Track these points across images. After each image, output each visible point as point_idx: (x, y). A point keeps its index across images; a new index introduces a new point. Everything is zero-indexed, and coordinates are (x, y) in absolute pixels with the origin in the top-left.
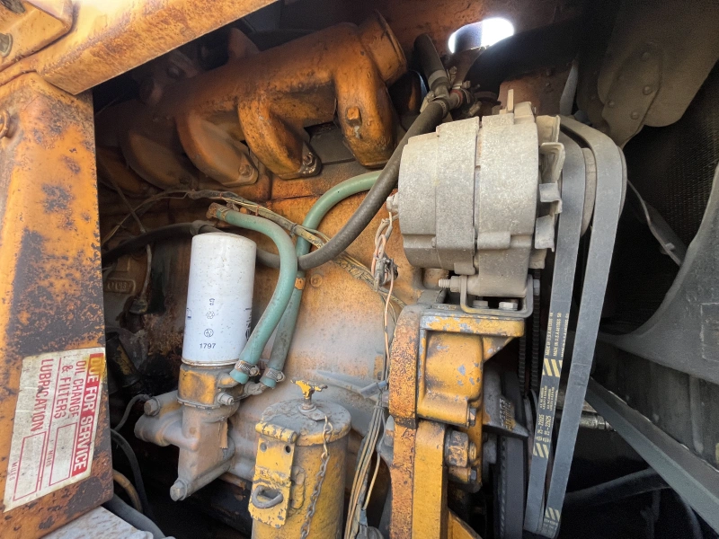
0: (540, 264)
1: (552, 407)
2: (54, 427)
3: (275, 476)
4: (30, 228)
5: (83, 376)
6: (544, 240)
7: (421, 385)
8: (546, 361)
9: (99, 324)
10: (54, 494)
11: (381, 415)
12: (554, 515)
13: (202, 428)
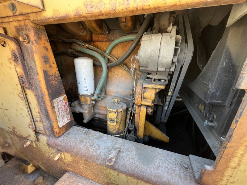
0: (171, 73)
1: (169, 100)
2: (62, 113)
3: (113, 118)
4: (44, 70)
5: (64, 102)
6: (172, 69)
7: (142, 99)
8: (169, 92)
9: (63, 90)
10: (66, 124)
11: (132, 104)
12: (166, 119)
13: (88, 109)
